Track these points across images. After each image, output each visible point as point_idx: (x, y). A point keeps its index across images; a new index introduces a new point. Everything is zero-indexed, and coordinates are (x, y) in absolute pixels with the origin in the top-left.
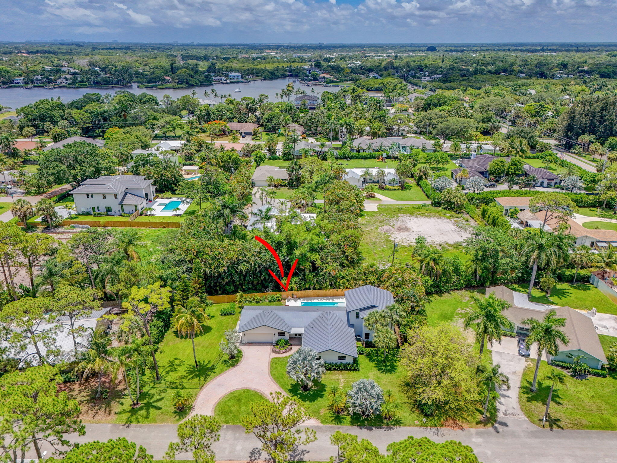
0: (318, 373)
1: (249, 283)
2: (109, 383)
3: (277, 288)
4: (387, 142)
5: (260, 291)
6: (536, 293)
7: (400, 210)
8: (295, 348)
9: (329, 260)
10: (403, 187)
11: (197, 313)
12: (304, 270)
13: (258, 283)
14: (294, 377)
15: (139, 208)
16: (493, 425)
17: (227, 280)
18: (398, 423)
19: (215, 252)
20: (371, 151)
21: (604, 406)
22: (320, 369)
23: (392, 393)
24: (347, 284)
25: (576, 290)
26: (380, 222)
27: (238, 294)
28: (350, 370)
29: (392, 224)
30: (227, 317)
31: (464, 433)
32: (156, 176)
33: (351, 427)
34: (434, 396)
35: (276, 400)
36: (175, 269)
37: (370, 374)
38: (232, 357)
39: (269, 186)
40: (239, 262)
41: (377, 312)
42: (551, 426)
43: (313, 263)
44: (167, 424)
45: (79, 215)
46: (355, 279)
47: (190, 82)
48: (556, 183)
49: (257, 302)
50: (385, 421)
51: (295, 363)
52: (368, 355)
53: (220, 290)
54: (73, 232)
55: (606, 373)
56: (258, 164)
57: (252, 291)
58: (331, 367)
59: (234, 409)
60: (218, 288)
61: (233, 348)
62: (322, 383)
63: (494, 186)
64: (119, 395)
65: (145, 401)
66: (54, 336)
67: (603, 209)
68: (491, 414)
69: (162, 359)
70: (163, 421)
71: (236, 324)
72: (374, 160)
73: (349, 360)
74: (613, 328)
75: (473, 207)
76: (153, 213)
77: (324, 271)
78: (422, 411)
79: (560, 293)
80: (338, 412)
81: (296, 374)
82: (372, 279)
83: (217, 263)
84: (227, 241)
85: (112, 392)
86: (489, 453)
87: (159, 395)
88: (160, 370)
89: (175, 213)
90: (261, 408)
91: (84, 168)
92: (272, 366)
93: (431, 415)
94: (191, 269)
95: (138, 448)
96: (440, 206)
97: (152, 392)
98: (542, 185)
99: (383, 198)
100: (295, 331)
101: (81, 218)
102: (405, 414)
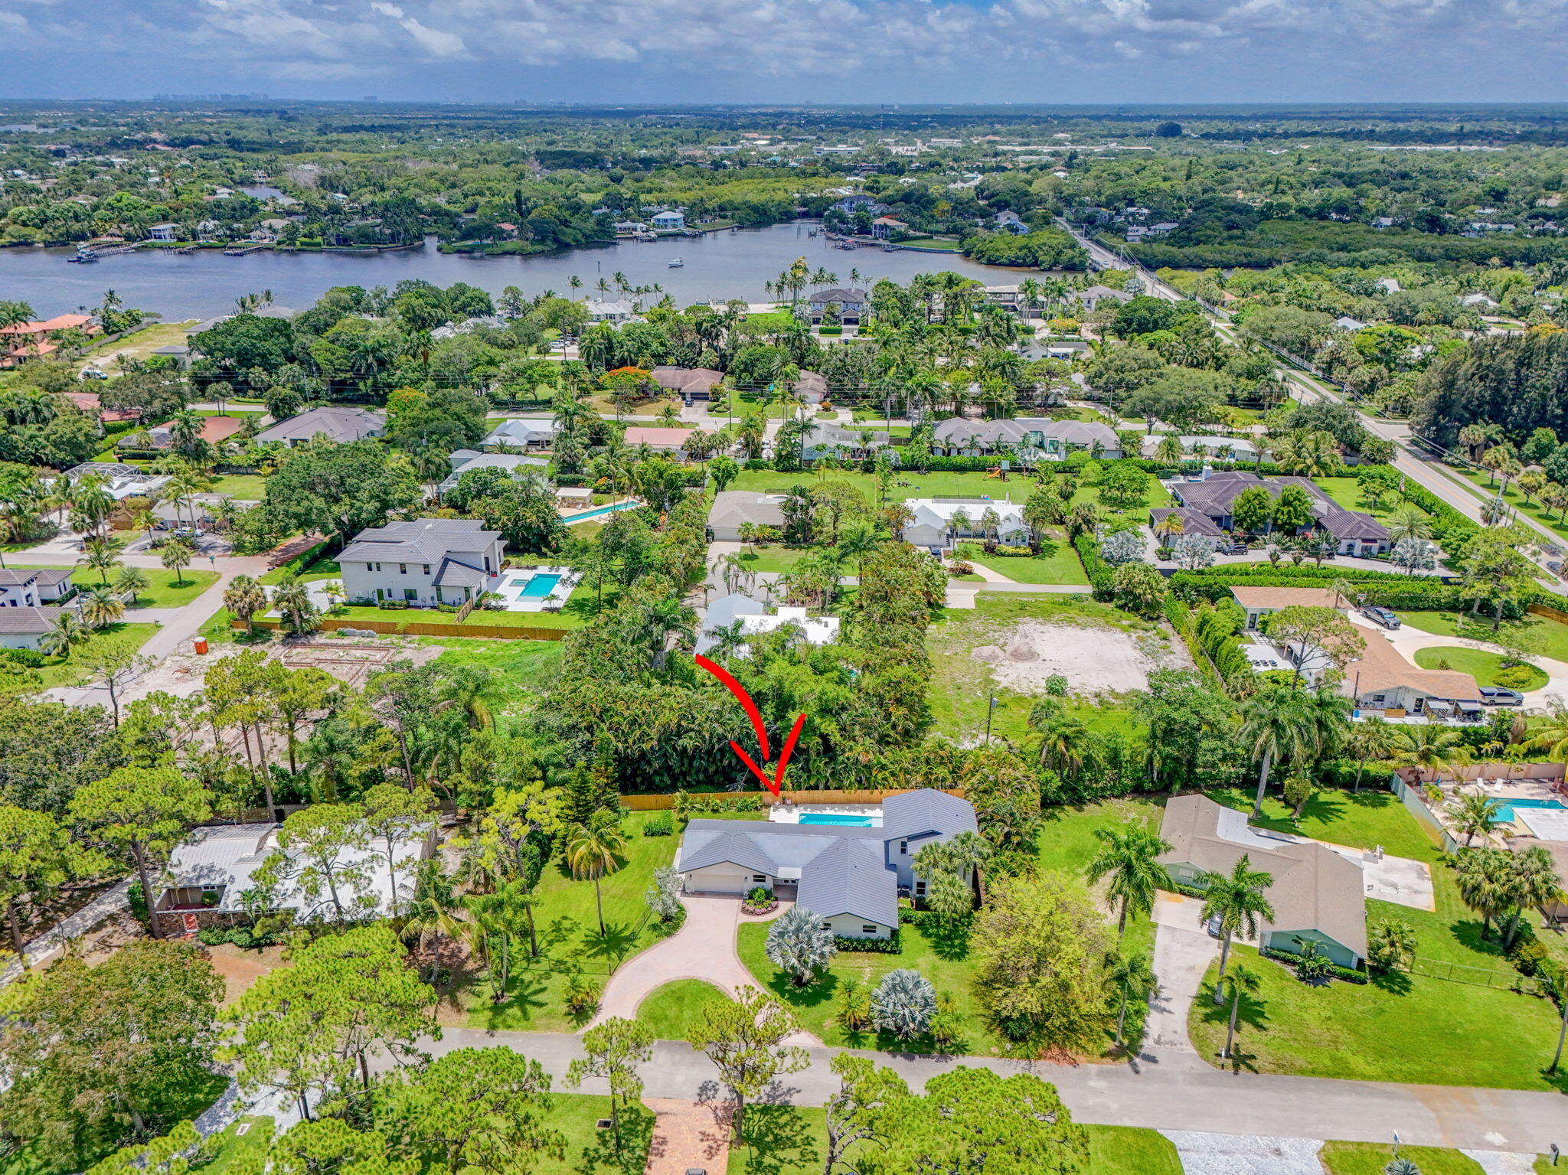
0: (822, 955)
1: (698, 771)
2: (450, 957)
3: (754, 783)
4: (1014, 429)
5: (720, 787)
6: (1274, 809)
7: (1023, 608)
8: (784, 906)
9: (857, 733)
10: (1038, 549)
11: (608, 838)
12: (806, 751)
13: (716, 772)
14: (779, 960)
15: (473, 592)
16: (1131, 1060)
17: (656, 765)
18: (961, 1049)
19: (636, 709)
20: (976, 453)
21: (1345, 1036)
22: (826, 949)
23: (953, 997)
24: (891, 780)
25: (1357, 806)
26: (978, 636)
27: (678, 794)
28: (884, 951)
29: (1001, 641)
30: (656, 838)
31: (1077, 1070)
32: (505, 518)
33: (876, 1052)
34: (1021, 1005)
35: (744, 1000)
36: (561, 744)
37: (921, 961)
38: (667, 919)
39: (744, 540)
40: (680, 732)
41: (937, 845)
42: (1236, 1067)
43: (825, 738)
44: (555, 1033)
45: (350, 604)
46: (907, 771)
47: (561, 237)
48: (1382, 548)
49: (715, 811)
50: (938, 1046)
51: (781, 935)
52: (920, 925)
53: (642, 783)
54: (343, 646)
55: (1366, 975)
56: (721, 486)
57: (703, 787)
58: (846, 945)
59: (672, 1013)
60: (639, 780)
61: (670, 902)
62: (831, 973)
63: (1240, 551)
64: (468, 980)
65: (516, 992)
66: (369, 874)
67: (1472, 616)
68: (1132, 1041)
69: (542, 920)
70: (548, 1028)
71: (673, 854)
72: (982, 474)
73: (883, 933)
74: (1410, 888)
75: (1181, 607)
76: (501, 603)
77: (847, 754)
78: (1007, 1028)
79: (1323, 812)
80: (856, 1027)
81: (783, 956)
82: (941, 772)
83: (638, 733)
84: (657, 687)
85: (455, 974)
86: (1114, 1106)
87: (539, 982)
88: (538, 938)
89: (546, 604)
90: (720, 1011)
91: (358, 504)
92: (740, 939)
93: (1023, 1038)
94: (591, 743)
95: (528, 1061)
96: (1111, 600)
97: (527, 977)
98: (1350, 553)
99: (990, 575)
100: (784, 873)
101: (357, 615)
102: (975, 1035)
